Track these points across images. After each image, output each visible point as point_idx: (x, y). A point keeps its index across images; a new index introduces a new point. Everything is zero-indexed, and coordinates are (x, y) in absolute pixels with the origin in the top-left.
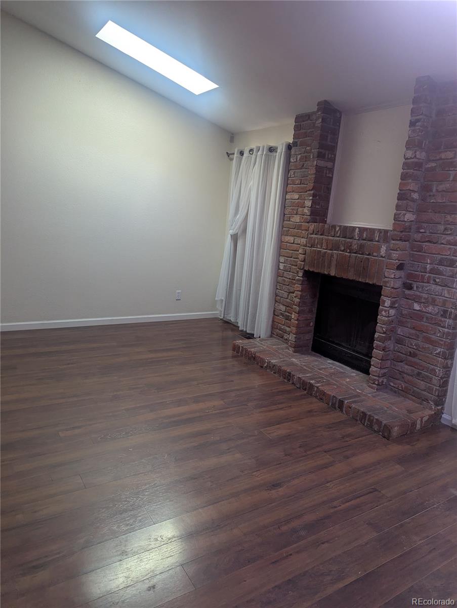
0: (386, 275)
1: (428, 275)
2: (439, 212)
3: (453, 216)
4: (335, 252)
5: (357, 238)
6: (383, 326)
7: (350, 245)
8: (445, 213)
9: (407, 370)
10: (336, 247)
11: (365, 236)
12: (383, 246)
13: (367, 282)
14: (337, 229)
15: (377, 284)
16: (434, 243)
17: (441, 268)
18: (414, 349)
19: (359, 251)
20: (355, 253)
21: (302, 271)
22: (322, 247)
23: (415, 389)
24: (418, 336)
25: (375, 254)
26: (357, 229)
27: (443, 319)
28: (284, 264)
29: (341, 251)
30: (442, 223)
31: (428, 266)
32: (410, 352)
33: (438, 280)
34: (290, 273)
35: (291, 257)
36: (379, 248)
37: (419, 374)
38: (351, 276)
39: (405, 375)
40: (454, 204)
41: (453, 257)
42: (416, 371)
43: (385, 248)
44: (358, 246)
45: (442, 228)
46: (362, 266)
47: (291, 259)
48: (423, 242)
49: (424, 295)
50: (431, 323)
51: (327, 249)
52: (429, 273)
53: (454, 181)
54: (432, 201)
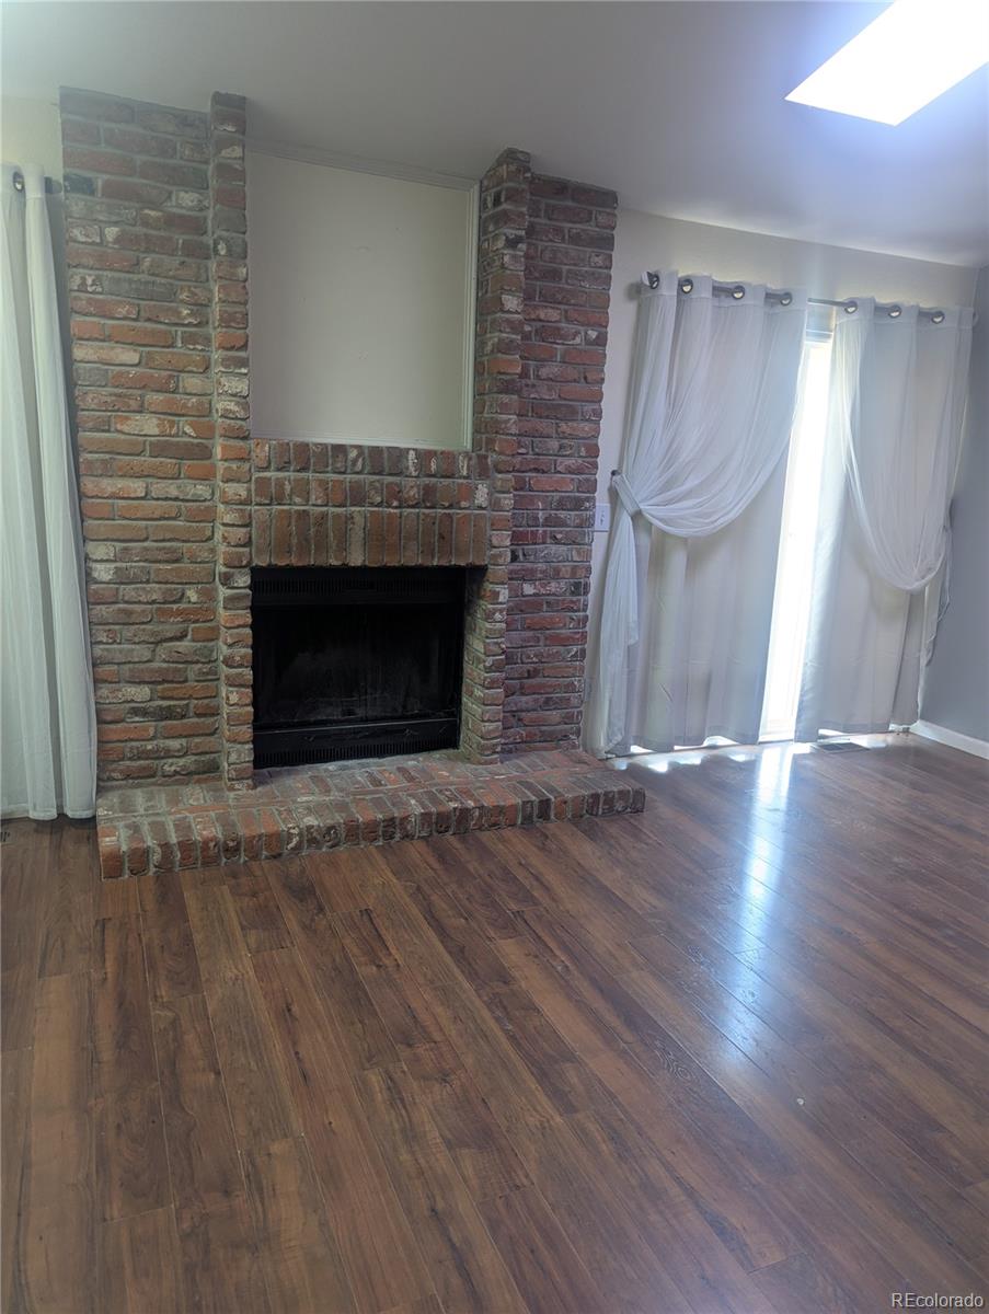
0: (495, 542)
1: (541, 530)
2: (547, 417)
3: (570, 424)
4: (358, 509)
5: (414, 474)
6: (499, 640)
7: (397, 490)
8: (557, 419)
9: (527, 703)
10: (357, 496)
11: (433, 467)
12: (480, 486)
13: (453, 563)
14: (353, 454)
15: (478, 563)
16: (544, 472)
17: (562, 514)
18: (533, 663)
19: (424, 501)
20: (413, 507)
21: (247, 570)
22: (308, 500)
23: (544, 728)
24: (538, 639)
25: (463, 504)
26: (412, 452)
27: (574, 599)
28: (113, 565)
29: (372, 504)
30: (554, 436)
31: (541, 513)
32: (529, 671)
33: (559, 536)
34: (148, 586)
35: (146, 539)
36: (470, 493)
37: (547, 701)
38: (412, 557)
39: (524, 714)
40: (571, 403)
41: (577, 494)
42: (542, 698)
43: (486, 490)
44: (419, 489)
45: (554, 444)
46: (437, 532)
47: (146, 544)
48: (523, 472)
49: (540, 565)
50: (557, 611)
51: (326, 505)
52: (543, 526)
53: (564, 362)
54: (532, 396)
